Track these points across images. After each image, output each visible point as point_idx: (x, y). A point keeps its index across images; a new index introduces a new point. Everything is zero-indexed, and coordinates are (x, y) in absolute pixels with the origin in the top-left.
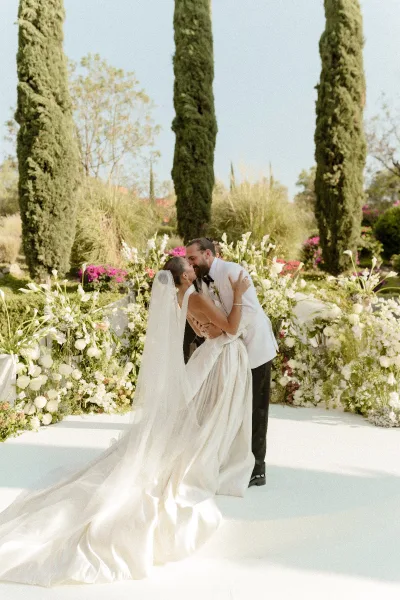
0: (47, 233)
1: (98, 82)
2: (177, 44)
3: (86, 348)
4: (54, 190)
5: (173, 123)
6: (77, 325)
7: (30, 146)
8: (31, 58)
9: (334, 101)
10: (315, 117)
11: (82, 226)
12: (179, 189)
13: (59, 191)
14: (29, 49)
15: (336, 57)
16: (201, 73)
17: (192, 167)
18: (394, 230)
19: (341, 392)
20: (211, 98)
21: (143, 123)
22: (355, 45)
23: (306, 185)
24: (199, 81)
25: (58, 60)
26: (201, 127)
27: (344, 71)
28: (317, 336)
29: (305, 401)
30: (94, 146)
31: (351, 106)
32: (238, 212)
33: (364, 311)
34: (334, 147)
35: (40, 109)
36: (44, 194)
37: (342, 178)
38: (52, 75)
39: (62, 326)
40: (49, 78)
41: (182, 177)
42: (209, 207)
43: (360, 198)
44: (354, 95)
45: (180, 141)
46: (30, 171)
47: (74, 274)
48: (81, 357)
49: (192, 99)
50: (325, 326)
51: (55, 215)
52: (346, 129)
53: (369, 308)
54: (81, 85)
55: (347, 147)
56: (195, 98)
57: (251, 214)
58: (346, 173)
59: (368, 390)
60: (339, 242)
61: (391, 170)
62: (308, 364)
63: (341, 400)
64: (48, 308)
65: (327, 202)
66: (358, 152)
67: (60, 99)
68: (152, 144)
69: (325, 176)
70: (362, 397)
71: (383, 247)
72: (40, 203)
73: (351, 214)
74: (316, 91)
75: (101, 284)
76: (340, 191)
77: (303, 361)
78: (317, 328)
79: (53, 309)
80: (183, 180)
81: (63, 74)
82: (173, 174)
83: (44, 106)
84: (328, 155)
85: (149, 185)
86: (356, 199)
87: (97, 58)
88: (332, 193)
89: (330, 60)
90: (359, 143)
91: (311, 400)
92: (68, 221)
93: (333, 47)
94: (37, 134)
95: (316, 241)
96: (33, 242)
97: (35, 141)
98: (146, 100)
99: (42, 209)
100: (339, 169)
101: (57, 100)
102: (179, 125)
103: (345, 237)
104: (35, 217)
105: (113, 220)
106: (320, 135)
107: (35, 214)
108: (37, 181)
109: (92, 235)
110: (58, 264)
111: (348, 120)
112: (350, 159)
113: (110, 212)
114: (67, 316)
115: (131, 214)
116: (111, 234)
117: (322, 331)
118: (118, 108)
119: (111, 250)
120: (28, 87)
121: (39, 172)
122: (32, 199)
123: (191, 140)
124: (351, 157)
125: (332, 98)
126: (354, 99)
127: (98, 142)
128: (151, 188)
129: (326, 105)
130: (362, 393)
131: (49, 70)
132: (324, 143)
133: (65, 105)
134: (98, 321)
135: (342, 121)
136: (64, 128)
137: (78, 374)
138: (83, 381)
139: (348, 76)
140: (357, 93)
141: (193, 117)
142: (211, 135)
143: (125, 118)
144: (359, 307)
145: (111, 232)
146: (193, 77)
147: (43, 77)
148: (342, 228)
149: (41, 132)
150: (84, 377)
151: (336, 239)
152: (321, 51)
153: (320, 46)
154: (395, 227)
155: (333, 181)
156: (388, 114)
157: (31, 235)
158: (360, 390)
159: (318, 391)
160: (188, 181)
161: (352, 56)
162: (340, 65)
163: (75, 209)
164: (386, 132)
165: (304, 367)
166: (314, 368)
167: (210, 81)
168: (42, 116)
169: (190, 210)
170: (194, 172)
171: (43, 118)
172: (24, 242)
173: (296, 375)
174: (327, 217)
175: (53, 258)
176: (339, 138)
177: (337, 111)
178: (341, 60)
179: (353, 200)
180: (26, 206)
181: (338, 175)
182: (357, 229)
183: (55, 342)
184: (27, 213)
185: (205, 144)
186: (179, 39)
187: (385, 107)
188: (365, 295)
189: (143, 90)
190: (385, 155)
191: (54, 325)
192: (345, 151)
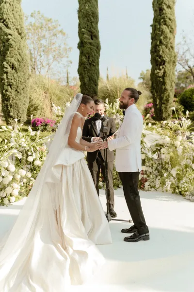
0: (14, 101)
1: (40, 25)
2: (80, 3)
3: (34, 161)
4: (18, 79)
5: (78, 44)
6: (29, 148)
7: (4, 56)
8: (4, 10)
9: (160, 33)
10: (151, 41)
11: (32, 98)
12: (82, 79)
13: (20, 80)
14: (3, 6)
15: (161, 10)
16: (92, 18)
17: (88, 67)
18: (189, 100)
19: (171, 183)
20: (97, 31)
21: (63, 46)
22: (171, 4)
23: (144, 79)
24: (91, 23)
25: (18, 11)
26: (93, 47)
27: (166, 17)
28: (157, 153)
29: (151, 188)
30: (38, 58)
31: (169, 35)
32: (111, 90)
33: (182, 140)
34: (160, 57)
35: (10, 37)
36: (12, 81)
37: (165, 73)
38: (15, 19)
39: (21, 149)
40: (14, 20)
41: (83, 72)
42: (97, 88)
43: (173, 83)
44: (170, 29)
45: (82, 54)
46: (5, 69)
47: (28, 123)
48: (31, 165)
49: (88, 32)
50: (161, 148)
51: (18, 92)
52: (166, 47)
53: (185, 138)
54: (31, 27)
55: (167, 56)
56: (89, 31)
57: (118, 92)
58: (166, 70)
59: (186, 182)
60: (163, 105)
61: (186, 70)
62: (152, 168)
63: (171, 187)
64: (13, 139)
65: (157, 85)
66: (173, 59)
67: (20, 32)
68: (67, 57)
69: (156, 72)
70: (183, 186)
71: (184, 108)
72: (10, 86)
73: (169, 91)
74: (151, 28)
75: (42, 127)
76: (163, 79)
77: (150, 167)
78: (157, 149)
79: (15, 140)
80: (83, 75)
81: (21, 19)
82: (78, 71)
83: (12, 35)
84: (157, 60)
85: (66, 79)
86: (171, 83)
87: (39, 13)
88: (160, 81)
89: (158, 11)
90: (173, 54)
91: (154, 187)
92: (25, 95)
93: (160, 4)
94: (8, 50)
95: (151, 105)
96: (7, 106)
97: (7, 54)
98: (64, 34)
99: (12, 89)
100: (163, 68)
101: (18, 32)
102: (81, 45)
103: (166, 103)
104: (8, 93)
105: (48, 95)
106: (153, 50)
107: (8, 91)
108: (9, 74)
109: (37, 102)
110: (20, 117)
111: (167, 42)
112: (169, 63)
113: (47, 91)
114: (23, 143)
115: (57, 92)
116: (47, 102)
117: (159, 150)
118: (50, 38)
119: (47, 110)
120: (3, 25)
121: (9, 69)
122: (6, 84)
123: (88, 53)
124: (169, 62)
125: (159, 31)
126: (171, 32)
127: (40, 56)
128: (67, 80)
129: (156, 35)
130: (183, 184)
131: (14, 17)
132: (155, 54)
133: (23, 35)
134: (40, 146)
135: (165, 43)
136: (22, 47)
137: (29, 175)
138: (32, 179)
139: (167, 20)
140: (172, 28)
141: (88, 41)
142: (98, 51)
143: (54, 44)
144: (180, 138)
145: (47, 100)
146: (88, 21)
147: (11, 20)
148: (165, 98)
149: (10, 49)
150: (32, 176)
151: (161, 103)
152: (153, 7)
153: (153, 4)
154: (190, 98)
155: (160, 74)
156: (185, 41)
157: (6, 102)
158: (181, 182)
159: (158, 183)
160: (86, 75)
161: (169, 9)
162: (163, 14)
163: (29, 89)
164: (185, 51)
165: (150, 170)
166: (155, 170)
167: (97, 23)
168: (11, 40)
169: (87, 90)
170: (89, 70)
171: (11, 42)
172: (2, 106)
173: (146, 174)
174: (157, 92)
175: (17, 114)
176: (163, 52)
177: (162, 38)
178: (164, 11)
179: (170, 84)
180: (3, 87)
181: (162, 71)
182: (172, 99)
183: (17, 157)
184: (4, 91)
185: (95, 55)
186: (81, 1)
187: (184, 38)
188: (183, 131)
189: (62, 29)
190: (184, 63)
191: (16, 148)
192: (166, 59)
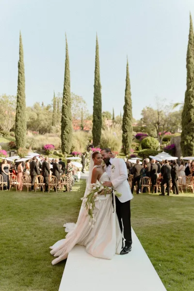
0: (67, 145)
4: (69, 137)
7: (64, 128)
8: (65, 111)
12: (93, 135)
14: (64, 109)
22: (130, 108)
27: (128, 114)
31: (129, 121)
37: (127, 135)
38: (69, 114)
44: (130, 119)
45: (94, 125)
47: (71, 153)
51: (69, 142)
65: (125, 140)
69: (124, 135)
72: (66, 139)
73: (129, 143)
76: (127, 138)
83: (67, 120)
84: (124, 130)
86: (130, 139)
88: (125, 138)
92: (71, 143)
93: (126, 109)
96: (64, 147)
98: (85, 102)
99: (66, 141)
100: (126, 133)
101: (70, 119)
102: (94, 122)
103: (128, 147)
105: (79, 142)
107: (64, 141)
108: (65, 135)
109: (75, 145)
111: (128, 124)
113: (78, 140)
119: (79, 148)
121: (66, 133)
124: (129, 131)
125: (125, 119)
129: (124, 121)
132: (124, 128)
136: (71, 124)
141: (97, 120)
145: (79, 144)
146: (97, 112)
149: (67, 126)
151: (126, 148)
157: (63, 145)
161: (129, 111)
163: (72, 140)
168: (67, 122)
170: (97, 132)
174: (124, 143)
175: (67, 150)
176: (126, 127)
177: (126, 122)
178: (127, 112)
186: (94, 103)
192: (127, 130)
